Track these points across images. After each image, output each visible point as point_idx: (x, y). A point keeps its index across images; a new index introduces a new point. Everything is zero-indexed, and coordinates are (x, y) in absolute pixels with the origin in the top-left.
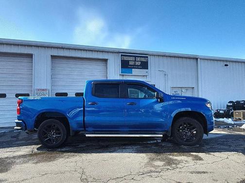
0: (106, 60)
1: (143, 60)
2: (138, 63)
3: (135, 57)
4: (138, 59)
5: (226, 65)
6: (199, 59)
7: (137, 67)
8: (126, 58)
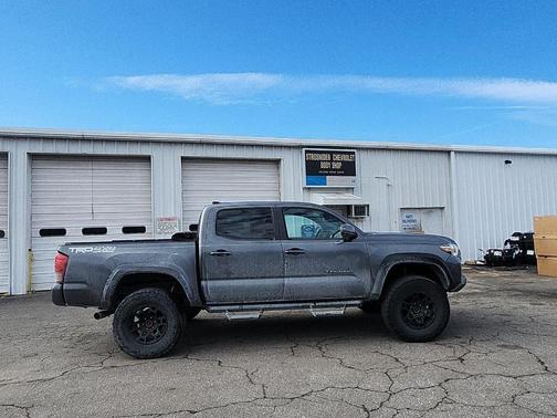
0: (277, 162)
1: (346, 158)
2: (337, 166)
3: (331, 153)
4: (337, 157)
5: (507, 162)
6: (452, 153)
7: (335, 173)
8: (313, 157)
